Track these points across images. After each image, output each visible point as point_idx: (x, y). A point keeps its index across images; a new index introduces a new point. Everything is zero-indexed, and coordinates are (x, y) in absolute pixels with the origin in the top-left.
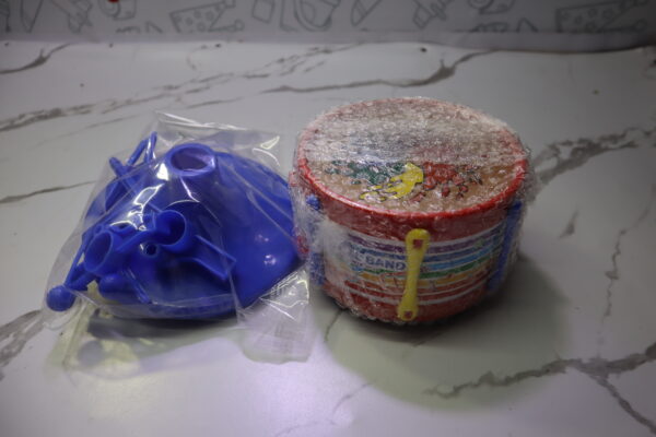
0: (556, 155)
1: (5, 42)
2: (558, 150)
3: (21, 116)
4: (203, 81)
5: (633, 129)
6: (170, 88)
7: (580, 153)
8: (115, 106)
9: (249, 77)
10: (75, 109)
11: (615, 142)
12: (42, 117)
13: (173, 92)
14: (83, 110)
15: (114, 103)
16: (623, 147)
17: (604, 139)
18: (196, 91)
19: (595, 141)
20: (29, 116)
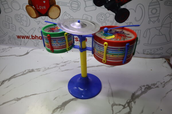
0: (141, 90)
1: (20, 47)
2: (142, 88)
3: (25, 71)
4: (64, 63)
5: (158, 82)
6: (57, 64)
7: (146, 89)
8: (46, 69)
9: (75, 62)
10: (37, 69)
11: (154, 86)
12: (30, 72)
13: (58, 66)
14: (38, 70)
15: (45, 68)
16: (156, 87)
17: (152, 85)
18: (63, 66)
19: (150, 86)
20: (27, 71)
